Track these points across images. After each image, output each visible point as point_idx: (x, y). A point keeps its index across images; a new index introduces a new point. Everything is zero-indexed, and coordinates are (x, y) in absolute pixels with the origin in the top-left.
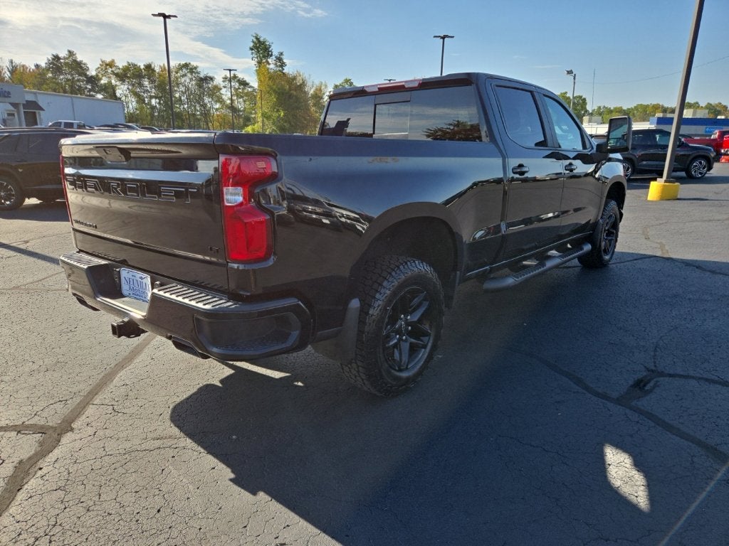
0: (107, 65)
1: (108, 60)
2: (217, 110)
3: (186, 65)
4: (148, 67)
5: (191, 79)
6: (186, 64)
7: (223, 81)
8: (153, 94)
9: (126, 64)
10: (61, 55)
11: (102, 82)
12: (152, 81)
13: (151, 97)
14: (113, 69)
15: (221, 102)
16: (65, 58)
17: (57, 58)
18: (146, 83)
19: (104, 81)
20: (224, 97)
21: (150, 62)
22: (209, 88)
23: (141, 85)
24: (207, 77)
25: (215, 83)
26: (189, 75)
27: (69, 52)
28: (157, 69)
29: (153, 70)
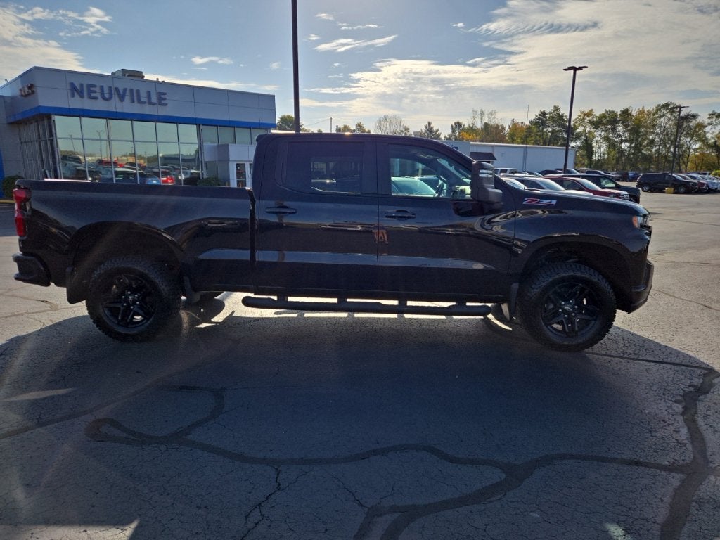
0: (585, 115)
1: (586, 111)
2: (695, 150)
3: (666, 106)
4: (626, 113)
5: (669, 120)
6: (666, 104)
7: (709, 118)
8: (624, 138)
9: (604, 112)
10: (547, 112)
11: (578, 131)
12: (626, 126)
13: (622, 141)
14: (590, 118)
15: (703, 141)
16: (550, 113)
17: (543, 114)
18: (620, 128)
19: (580, 129)
20: (707, 135)
21: (628, 107)
22: (689, 127)
23: (614, 130)
24: (689, 115)
25: (699, 120)
26: (669, 115)
27: (555, 107)
28: (634, 113)
29: (630, 114)
